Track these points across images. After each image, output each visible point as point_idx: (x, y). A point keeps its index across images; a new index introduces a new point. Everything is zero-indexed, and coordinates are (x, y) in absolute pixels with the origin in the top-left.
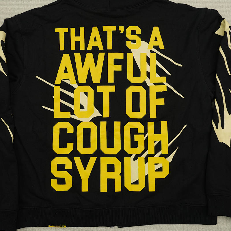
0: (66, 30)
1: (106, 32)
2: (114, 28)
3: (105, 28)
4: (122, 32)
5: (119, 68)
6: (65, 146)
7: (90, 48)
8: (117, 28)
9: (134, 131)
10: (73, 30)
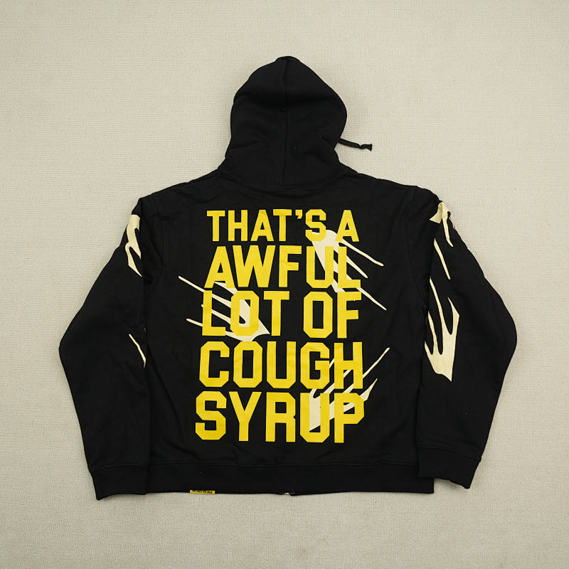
0: (222, 213)
1: (278, 217)
2: (289, 212)
3: (276, 212)
4: (300, 217)
5: (295, 266)
6: (218, 376)
7: (254, 238)
8: (294, 213)
9: (315, 356)
10: (232, 213)
